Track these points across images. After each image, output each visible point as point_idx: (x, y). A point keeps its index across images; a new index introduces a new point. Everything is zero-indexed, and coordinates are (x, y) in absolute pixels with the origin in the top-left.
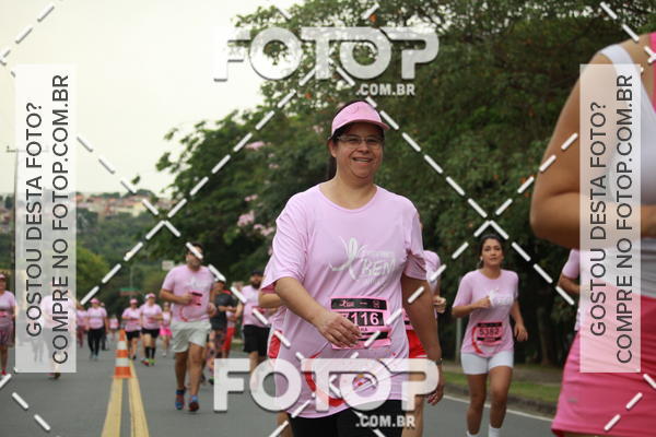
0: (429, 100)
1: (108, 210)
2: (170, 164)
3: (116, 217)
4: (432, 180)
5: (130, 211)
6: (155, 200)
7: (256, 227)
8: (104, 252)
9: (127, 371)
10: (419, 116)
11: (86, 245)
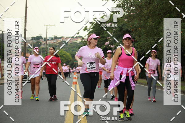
0: (155, 12)
1: (71, 41)
2: (87, 29)
3: (73, 43)
4: (155, 33)
5: (77, 41)
6: (83, 38)
7: (110, 45)
8: (70, 52)
9: (76, 83)
10: (152, 16)
11: (65, 51)
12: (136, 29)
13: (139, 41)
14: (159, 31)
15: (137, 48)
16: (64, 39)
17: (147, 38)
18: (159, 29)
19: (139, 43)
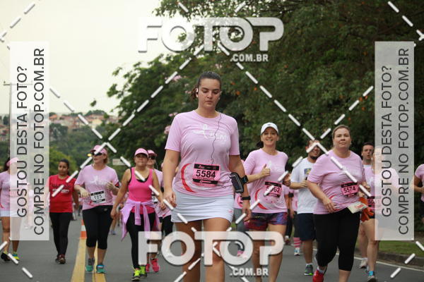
0: (295, 44)
1: (74, 125)
2: (117, 92)
3: (80, 129)
4: (297, 100)
5: (90, 124)
6: (107, 117)
8: (72, 154)
10: (288, 55)
11: (59, 149)
12: (247, 91)
13: (254, 121)
14: (307, 95)
15: (250, 139)
16: (56, 119)
17: (274, 112)
18: (306, 90)
19: (254, 126)
